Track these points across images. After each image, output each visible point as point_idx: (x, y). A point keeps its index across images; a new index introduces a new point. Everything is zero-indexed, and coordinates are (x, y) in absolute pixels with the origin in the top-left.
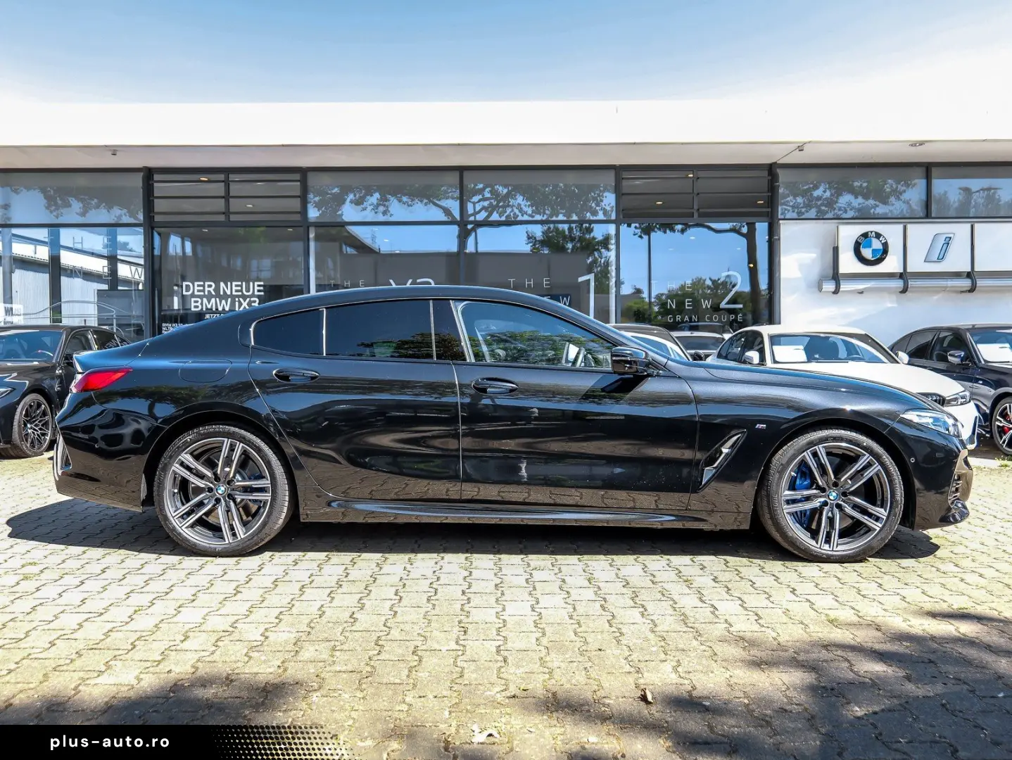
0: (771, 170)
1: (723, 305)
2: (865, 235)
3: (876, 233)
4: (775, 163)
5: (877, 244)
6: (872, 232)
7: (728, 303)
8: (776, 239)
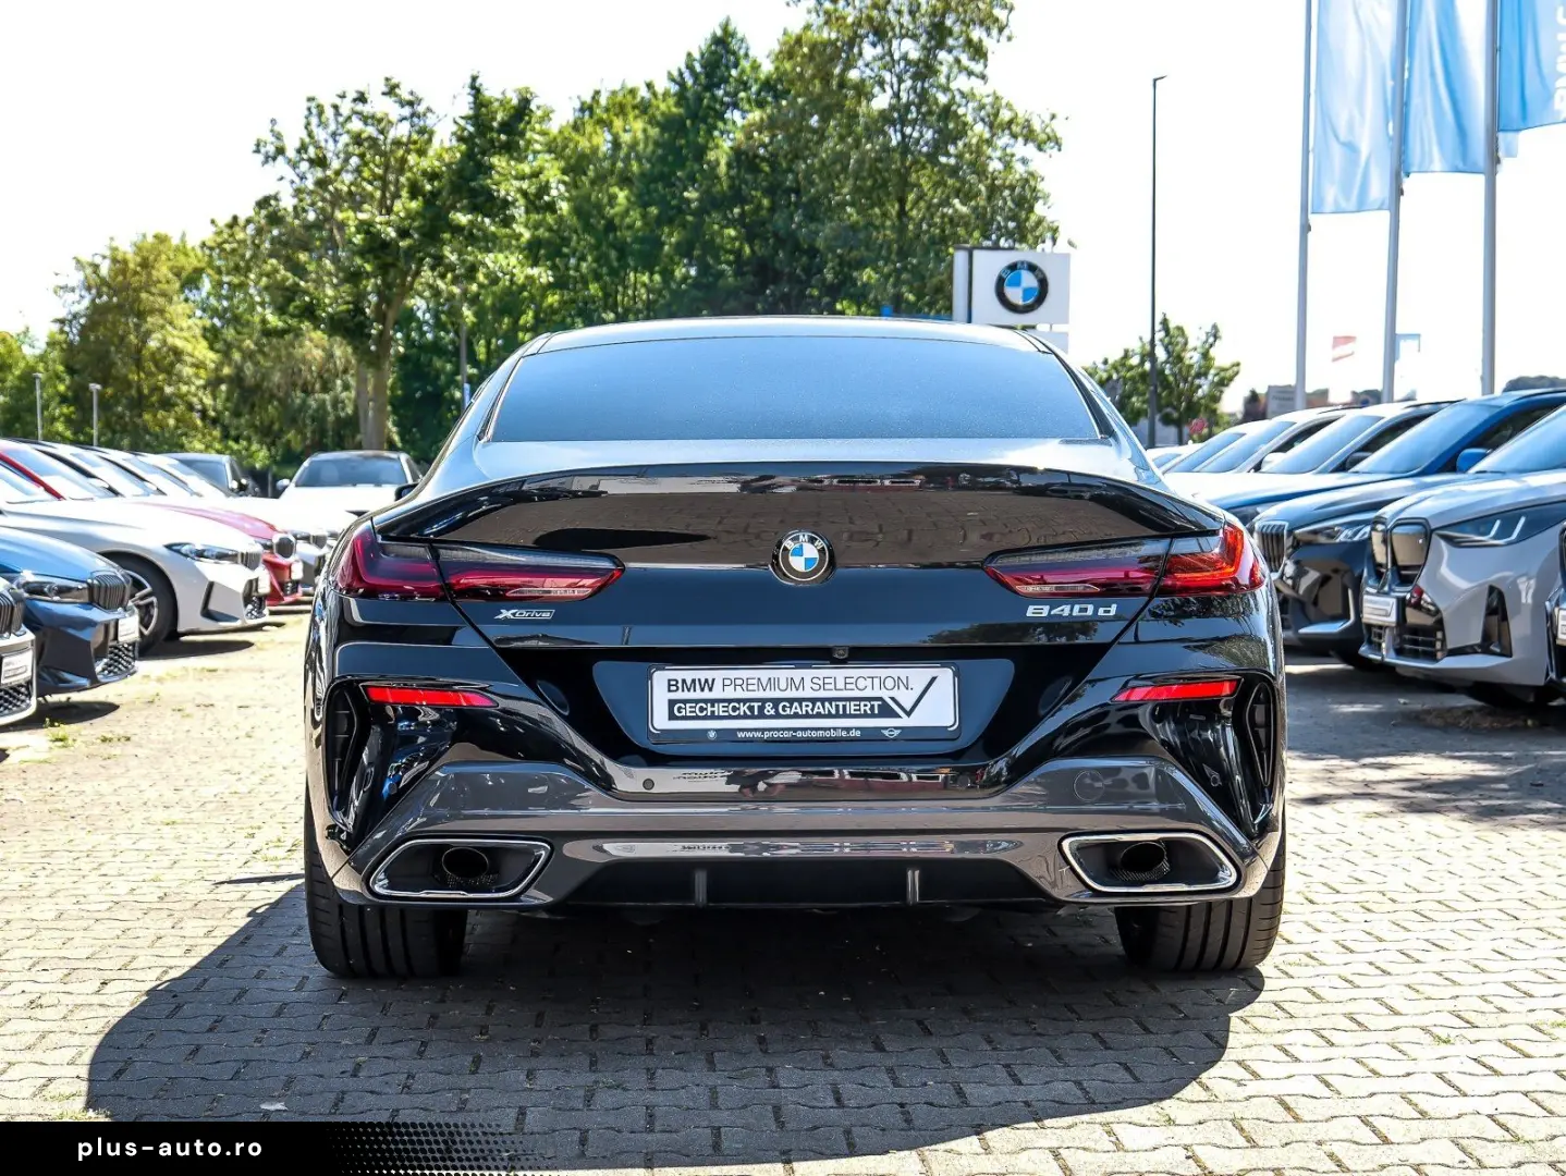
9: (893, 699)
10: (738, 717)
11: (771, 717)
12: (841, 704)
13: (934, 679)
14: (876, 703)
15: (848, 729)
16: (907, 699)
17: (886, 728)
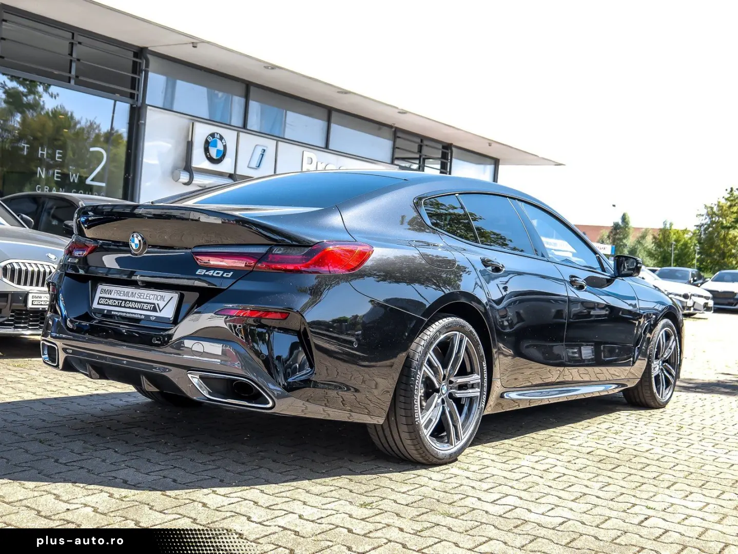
0: (141, 52)
1: (88, 182)
2: (213, 135)
3: (220, 136)
4: (146, 48)
5: (220, 146)
6: (217, 133)
7: (92, 180)
8: (142, 123)
9: (158, 304)
10: (114, 306)
11: (123, 307)
12: (143, 304)
13: (172, 297)
14: (152, 305)
15: (141, 315)
16: (162, 304)
17: (151, 316)
